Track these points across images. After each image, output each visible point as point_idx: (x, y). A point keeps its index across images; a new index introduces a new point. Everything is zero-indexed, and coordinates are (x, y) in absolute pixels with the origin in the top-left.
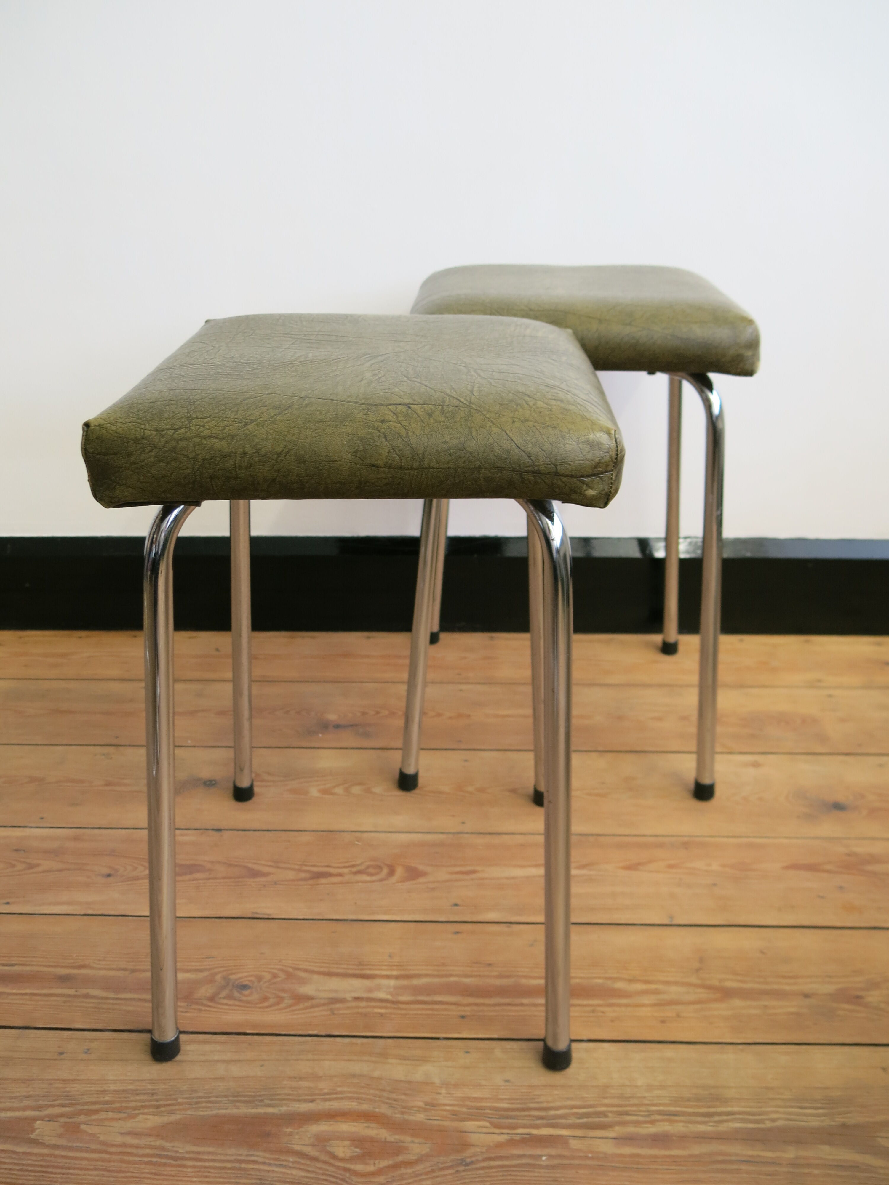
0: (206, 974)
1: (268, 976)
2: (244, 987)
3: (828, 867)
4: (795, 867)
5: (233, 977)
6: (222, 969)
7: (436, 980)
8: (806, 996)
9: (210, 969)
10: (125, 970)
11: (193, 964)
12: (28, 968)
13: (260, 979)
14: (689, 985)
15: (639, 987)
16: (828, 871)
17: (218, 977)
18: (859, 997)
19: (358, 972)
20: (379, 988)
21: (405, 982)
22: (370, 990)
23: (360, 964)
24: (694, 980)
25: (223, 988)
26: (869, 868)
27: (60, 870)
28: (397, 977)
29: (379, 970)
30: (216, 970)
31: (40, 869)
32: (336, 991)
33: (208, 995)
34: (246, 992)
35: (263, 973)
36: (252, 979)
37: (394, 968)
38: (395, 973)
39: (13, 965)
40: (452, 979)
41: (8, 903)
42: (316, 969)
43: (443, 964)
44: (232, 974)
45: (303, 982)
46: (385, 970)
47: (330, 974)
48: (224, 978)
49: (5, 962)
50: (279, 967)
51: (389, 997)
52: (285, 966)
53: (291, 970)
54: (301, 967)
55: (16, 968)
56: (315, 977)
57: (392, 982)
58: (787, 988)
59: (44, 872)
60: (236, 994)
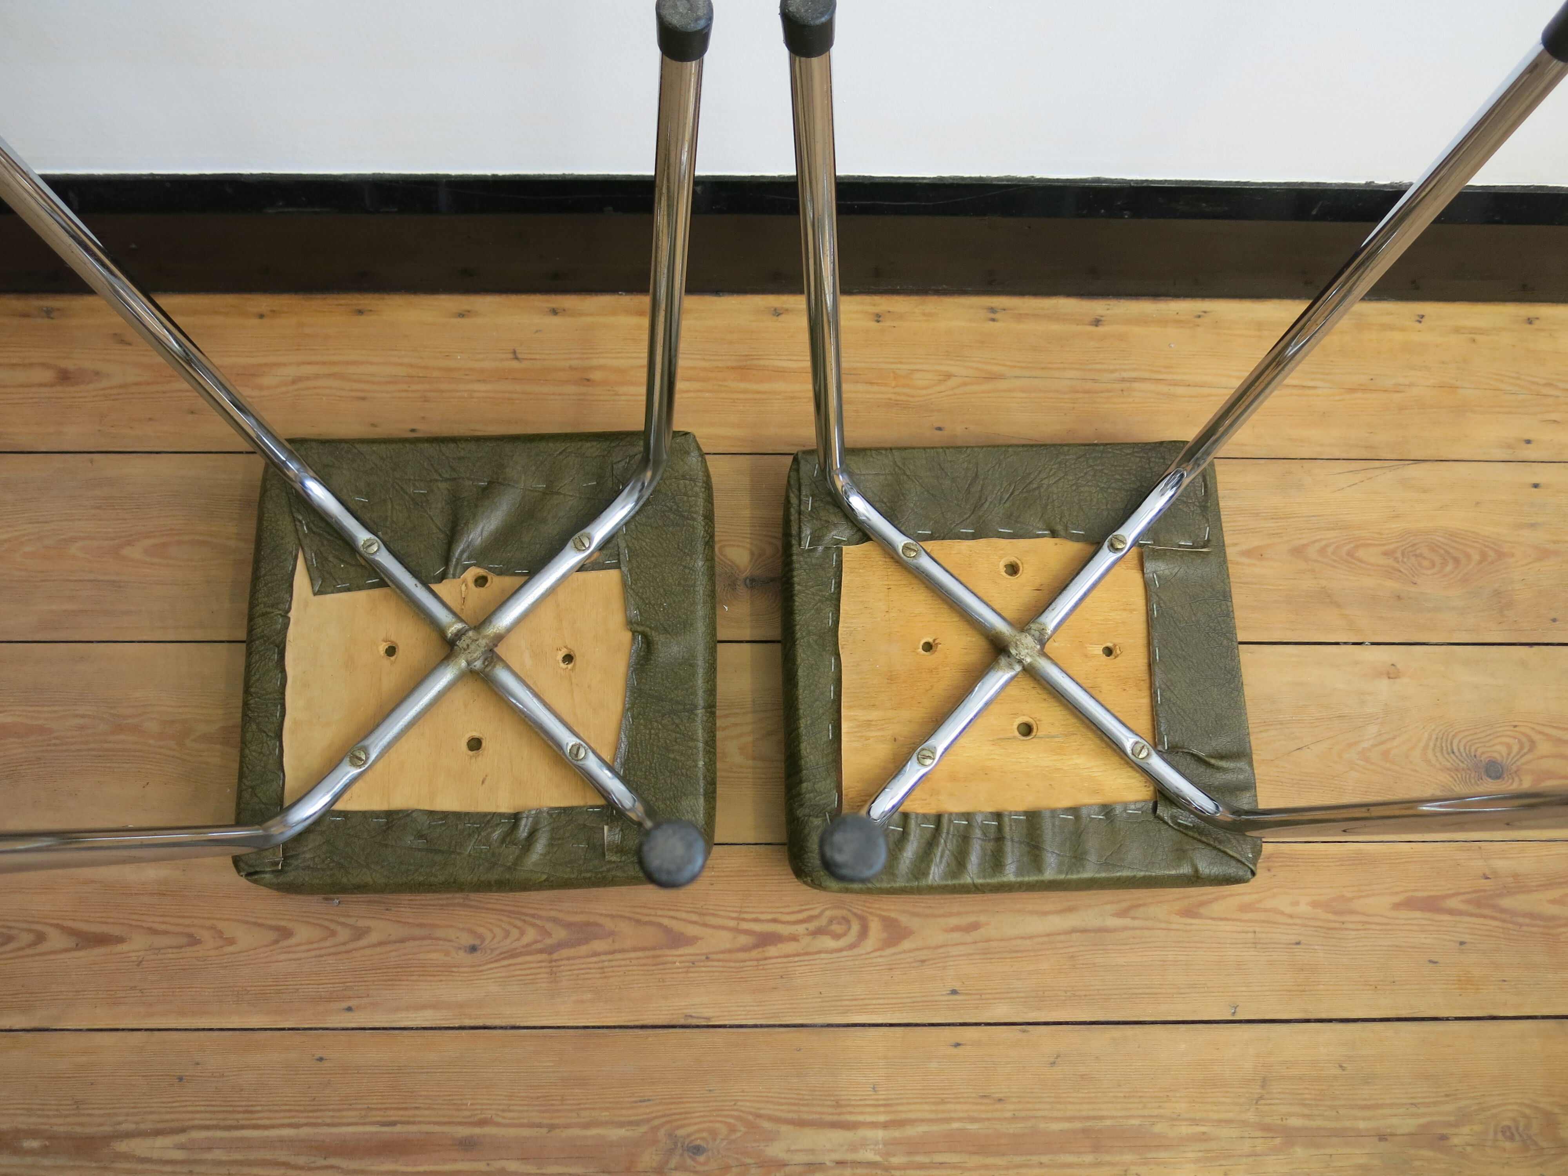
0: (644, 1129)
1: (723, 1130)
2: (697, 1150)
3: (1452, 903)
4: (1410, 904)
5: (680, 1133)
6: (664, 1119)
7: (934, 1128)
8: (1382, 1137)
9: (649, 1120)
10: (540, 1126)
11: (624, 1112)
12: (414, 1128)
13: (714, 1133)
14: (1244, 1124)
15: (1185, 1130)
16: (1452, 912)
17: (662, 1132)
18: (1443, 1138)
19: (835, 1118)
20: (864, 1144)
21: (897, 1133)
22: (853, 1148)
23: (838, 1104)
24: (1250, 1116)
25: (671, 1151)
26: (1507, 902)
27: (402, 941)
28: (885, 1125)
29: (862, 1113)
30: (656, 1122)
31: (373, 938)
32: (812, 1151)
33: (654, 1165)
34: (702, 1158)
35: (717, 1125)
36: (705, 1135)
37: (882, 1109)
38: (882, 1118)
39: (393, 1124)
40: (956, 1125)
41: (349, 1009)
42: (784, 1115)
43: (943, 1102)
44: (678, 1127)
45: (770, 1138)
46: (869, 1113)
47: (802, 1124)
48: (670, 1135)
49: (379, 1119)
50: (736, 1113)
51: (878, 1158)
52: (743, 1112)
53: (751, 1118)
54: (762, 1112)
55: (398, 1128)
56: (784, 1128)
57: (880, 1134)
58: (1362, 1125)
59: (381, 944)
60: (689, 1162)
